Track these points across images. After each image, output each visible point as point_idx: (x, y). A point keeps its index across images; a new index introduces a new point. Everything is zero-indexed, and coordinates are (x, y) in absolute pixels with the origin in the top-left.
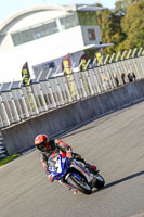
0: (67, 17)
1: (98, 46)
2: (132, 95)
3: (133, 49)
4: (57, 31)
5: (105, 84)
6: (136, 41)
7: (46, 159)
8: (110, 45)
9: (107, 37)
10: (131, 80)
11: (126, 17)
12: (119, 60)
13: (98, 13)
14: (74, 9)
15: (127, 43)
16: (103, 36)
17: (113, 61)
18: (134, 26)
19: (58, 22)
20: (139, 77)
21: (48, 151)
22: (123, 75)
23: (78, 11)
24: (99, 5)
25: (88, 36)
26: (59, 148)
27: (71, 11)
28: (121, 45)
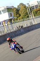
0: (4, 10)
1: (13, 18)
2: (22, 32)
3: (22, 19)
4: (1, 14)
5: (14, 29)
6: (23, 17)
7: (10, 44)
8: (16, 18)
9: (15, 15)
10: (22, 28)
11: (21, 10)
12: (19, 22)
13: (13, 9)
14: (6, 8)
15: (21, 17)
16: (14, 15)
17: (17, 22)
18: (23, 12)
19: (2, 11)
20: (24, 27)
21: (10, 42)
22: (20, 26)
23: (7, 8)
24: (13, 7)
25: (10, 15)
26: (13, 41)
27: (5, 8)
28: (19, 18)
